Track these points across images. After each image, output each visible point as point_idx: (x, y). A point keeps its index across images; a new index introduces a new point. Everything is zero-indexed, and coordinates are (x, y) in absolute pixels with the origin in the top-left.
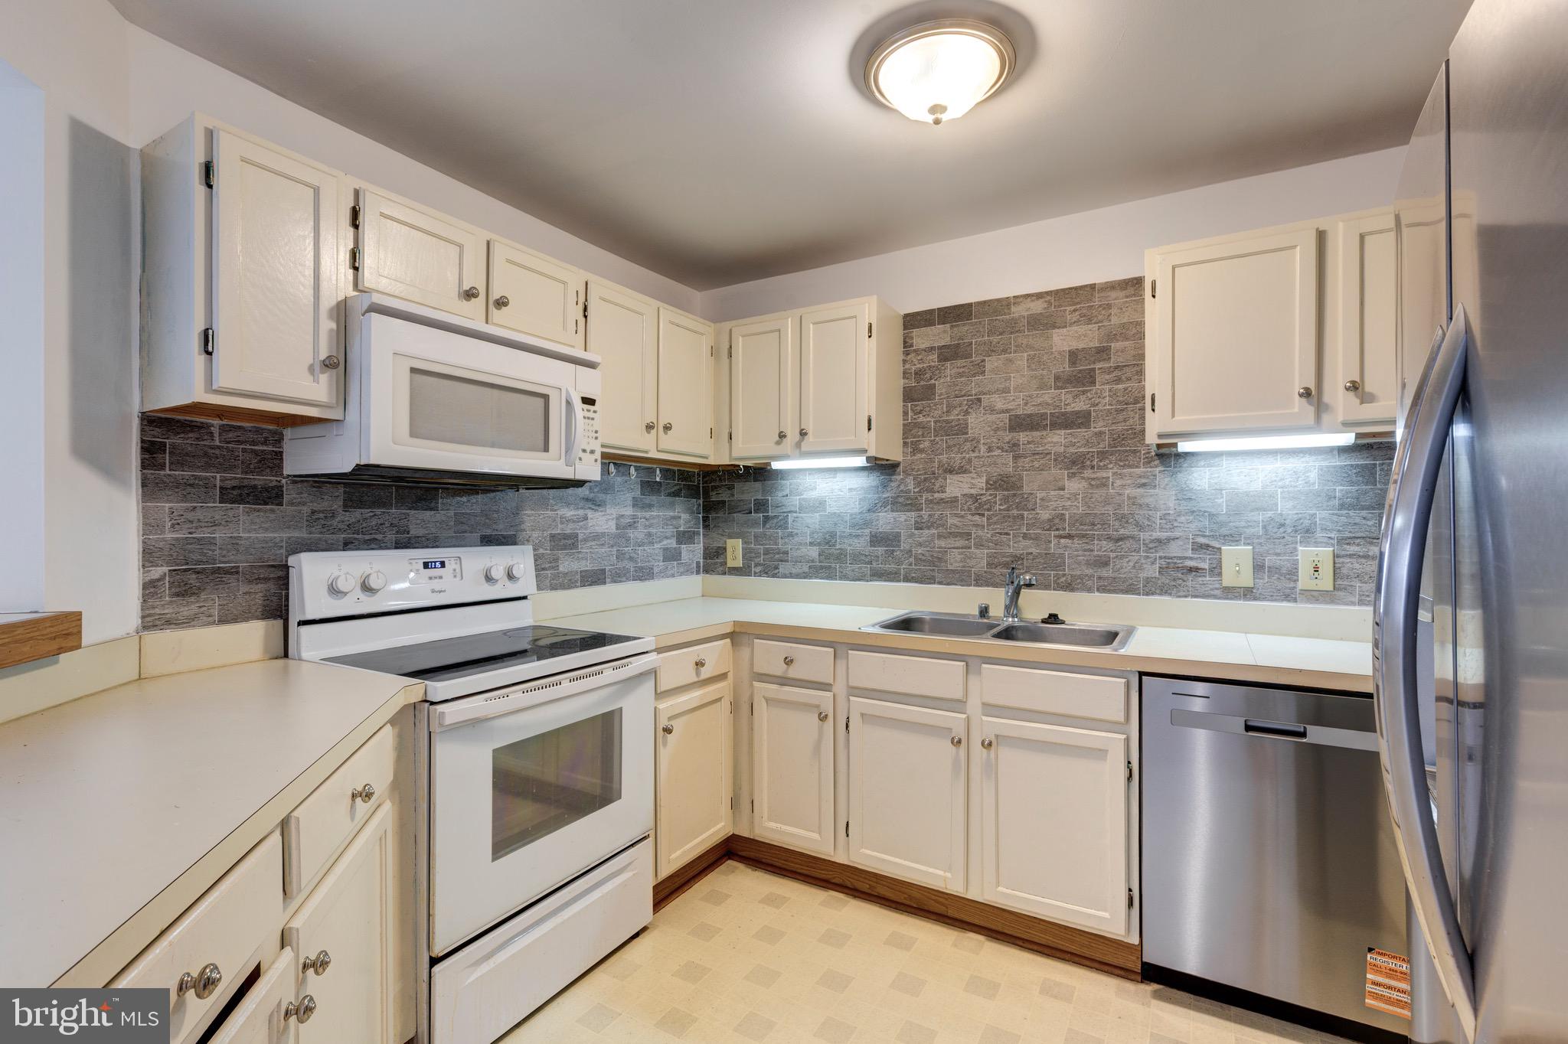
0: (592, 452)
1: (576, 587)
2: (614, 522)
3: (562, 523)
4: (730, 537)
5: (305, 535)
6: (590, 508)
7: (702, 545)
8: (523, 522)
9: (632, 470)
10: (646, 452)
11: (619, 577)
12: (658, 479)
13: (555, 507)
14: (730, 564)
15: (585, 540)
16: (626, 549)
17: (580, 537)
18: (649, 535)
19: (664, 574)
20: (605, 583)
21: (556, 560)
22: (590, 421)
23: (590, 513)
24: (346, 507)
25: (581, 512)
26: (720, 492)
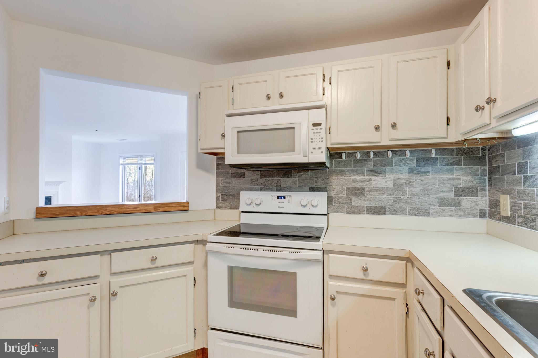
0: (319, 148)
1: (363, 214)
2: (393, 181)
3: (354, 182)
4: (503, 193)
5: (250, 186)
6: (373, 175)
7: (488, 197)
8: (331, 182)
9: (408, 153)
10: (379, 142)
11: (394, 212)
12: (433, 156)
13: (349, 175)
14: (503, 214)
15: (370, 191)
16: (402, 197)
17: (366, 190)
18: (425, 189)
19: (437, 214)
20: (385, 214)
21: (351, 200)
22: (318, 134)
23: (373, 178)
24: (261, 178)
25: (367, 177)
26: (497, 160)
